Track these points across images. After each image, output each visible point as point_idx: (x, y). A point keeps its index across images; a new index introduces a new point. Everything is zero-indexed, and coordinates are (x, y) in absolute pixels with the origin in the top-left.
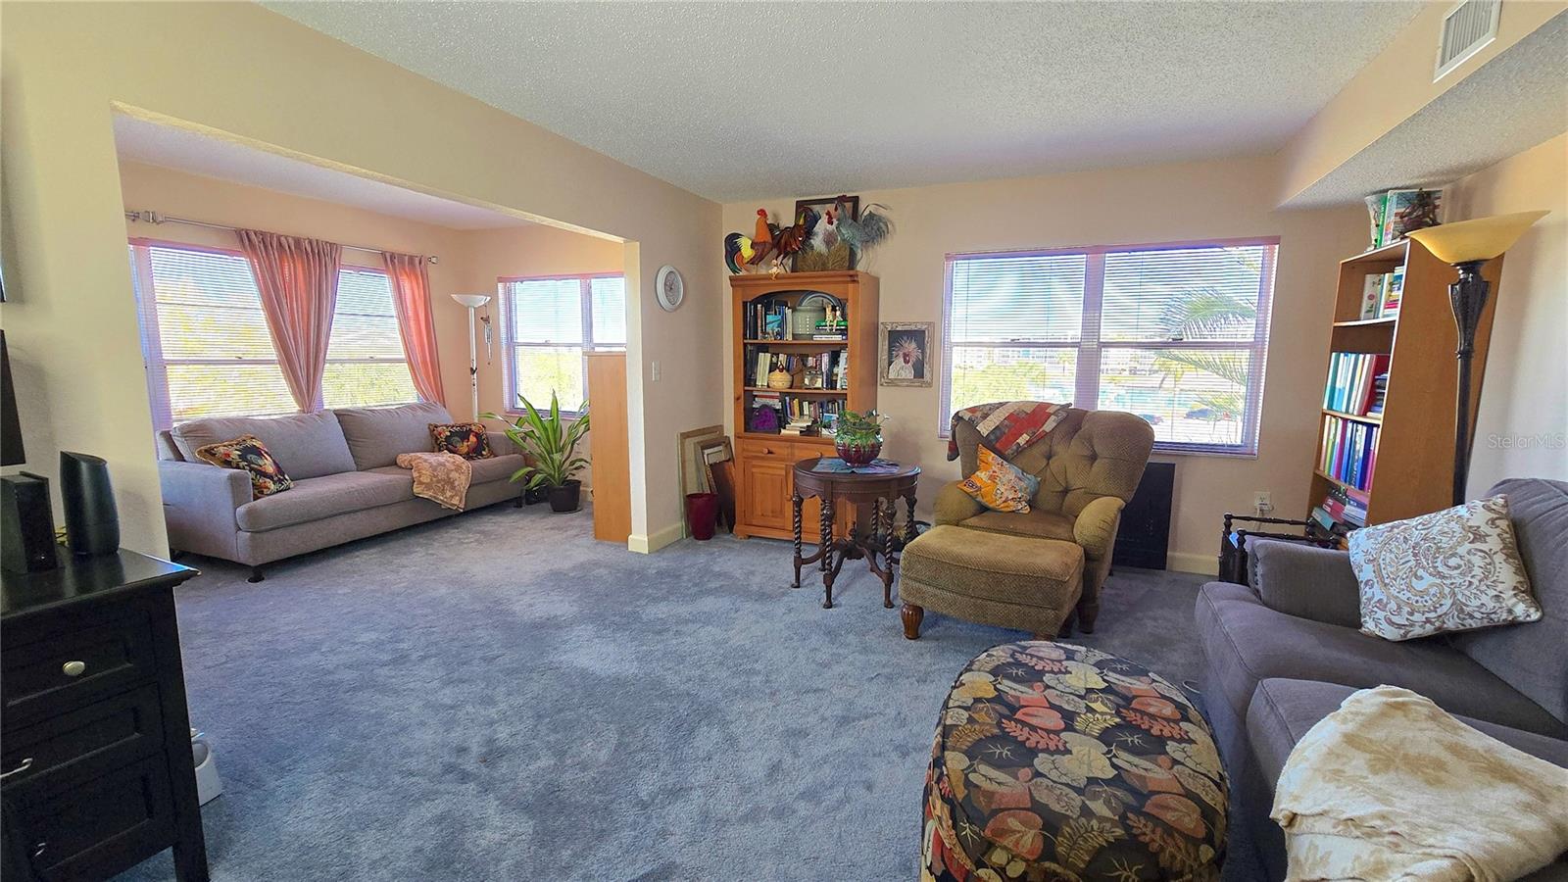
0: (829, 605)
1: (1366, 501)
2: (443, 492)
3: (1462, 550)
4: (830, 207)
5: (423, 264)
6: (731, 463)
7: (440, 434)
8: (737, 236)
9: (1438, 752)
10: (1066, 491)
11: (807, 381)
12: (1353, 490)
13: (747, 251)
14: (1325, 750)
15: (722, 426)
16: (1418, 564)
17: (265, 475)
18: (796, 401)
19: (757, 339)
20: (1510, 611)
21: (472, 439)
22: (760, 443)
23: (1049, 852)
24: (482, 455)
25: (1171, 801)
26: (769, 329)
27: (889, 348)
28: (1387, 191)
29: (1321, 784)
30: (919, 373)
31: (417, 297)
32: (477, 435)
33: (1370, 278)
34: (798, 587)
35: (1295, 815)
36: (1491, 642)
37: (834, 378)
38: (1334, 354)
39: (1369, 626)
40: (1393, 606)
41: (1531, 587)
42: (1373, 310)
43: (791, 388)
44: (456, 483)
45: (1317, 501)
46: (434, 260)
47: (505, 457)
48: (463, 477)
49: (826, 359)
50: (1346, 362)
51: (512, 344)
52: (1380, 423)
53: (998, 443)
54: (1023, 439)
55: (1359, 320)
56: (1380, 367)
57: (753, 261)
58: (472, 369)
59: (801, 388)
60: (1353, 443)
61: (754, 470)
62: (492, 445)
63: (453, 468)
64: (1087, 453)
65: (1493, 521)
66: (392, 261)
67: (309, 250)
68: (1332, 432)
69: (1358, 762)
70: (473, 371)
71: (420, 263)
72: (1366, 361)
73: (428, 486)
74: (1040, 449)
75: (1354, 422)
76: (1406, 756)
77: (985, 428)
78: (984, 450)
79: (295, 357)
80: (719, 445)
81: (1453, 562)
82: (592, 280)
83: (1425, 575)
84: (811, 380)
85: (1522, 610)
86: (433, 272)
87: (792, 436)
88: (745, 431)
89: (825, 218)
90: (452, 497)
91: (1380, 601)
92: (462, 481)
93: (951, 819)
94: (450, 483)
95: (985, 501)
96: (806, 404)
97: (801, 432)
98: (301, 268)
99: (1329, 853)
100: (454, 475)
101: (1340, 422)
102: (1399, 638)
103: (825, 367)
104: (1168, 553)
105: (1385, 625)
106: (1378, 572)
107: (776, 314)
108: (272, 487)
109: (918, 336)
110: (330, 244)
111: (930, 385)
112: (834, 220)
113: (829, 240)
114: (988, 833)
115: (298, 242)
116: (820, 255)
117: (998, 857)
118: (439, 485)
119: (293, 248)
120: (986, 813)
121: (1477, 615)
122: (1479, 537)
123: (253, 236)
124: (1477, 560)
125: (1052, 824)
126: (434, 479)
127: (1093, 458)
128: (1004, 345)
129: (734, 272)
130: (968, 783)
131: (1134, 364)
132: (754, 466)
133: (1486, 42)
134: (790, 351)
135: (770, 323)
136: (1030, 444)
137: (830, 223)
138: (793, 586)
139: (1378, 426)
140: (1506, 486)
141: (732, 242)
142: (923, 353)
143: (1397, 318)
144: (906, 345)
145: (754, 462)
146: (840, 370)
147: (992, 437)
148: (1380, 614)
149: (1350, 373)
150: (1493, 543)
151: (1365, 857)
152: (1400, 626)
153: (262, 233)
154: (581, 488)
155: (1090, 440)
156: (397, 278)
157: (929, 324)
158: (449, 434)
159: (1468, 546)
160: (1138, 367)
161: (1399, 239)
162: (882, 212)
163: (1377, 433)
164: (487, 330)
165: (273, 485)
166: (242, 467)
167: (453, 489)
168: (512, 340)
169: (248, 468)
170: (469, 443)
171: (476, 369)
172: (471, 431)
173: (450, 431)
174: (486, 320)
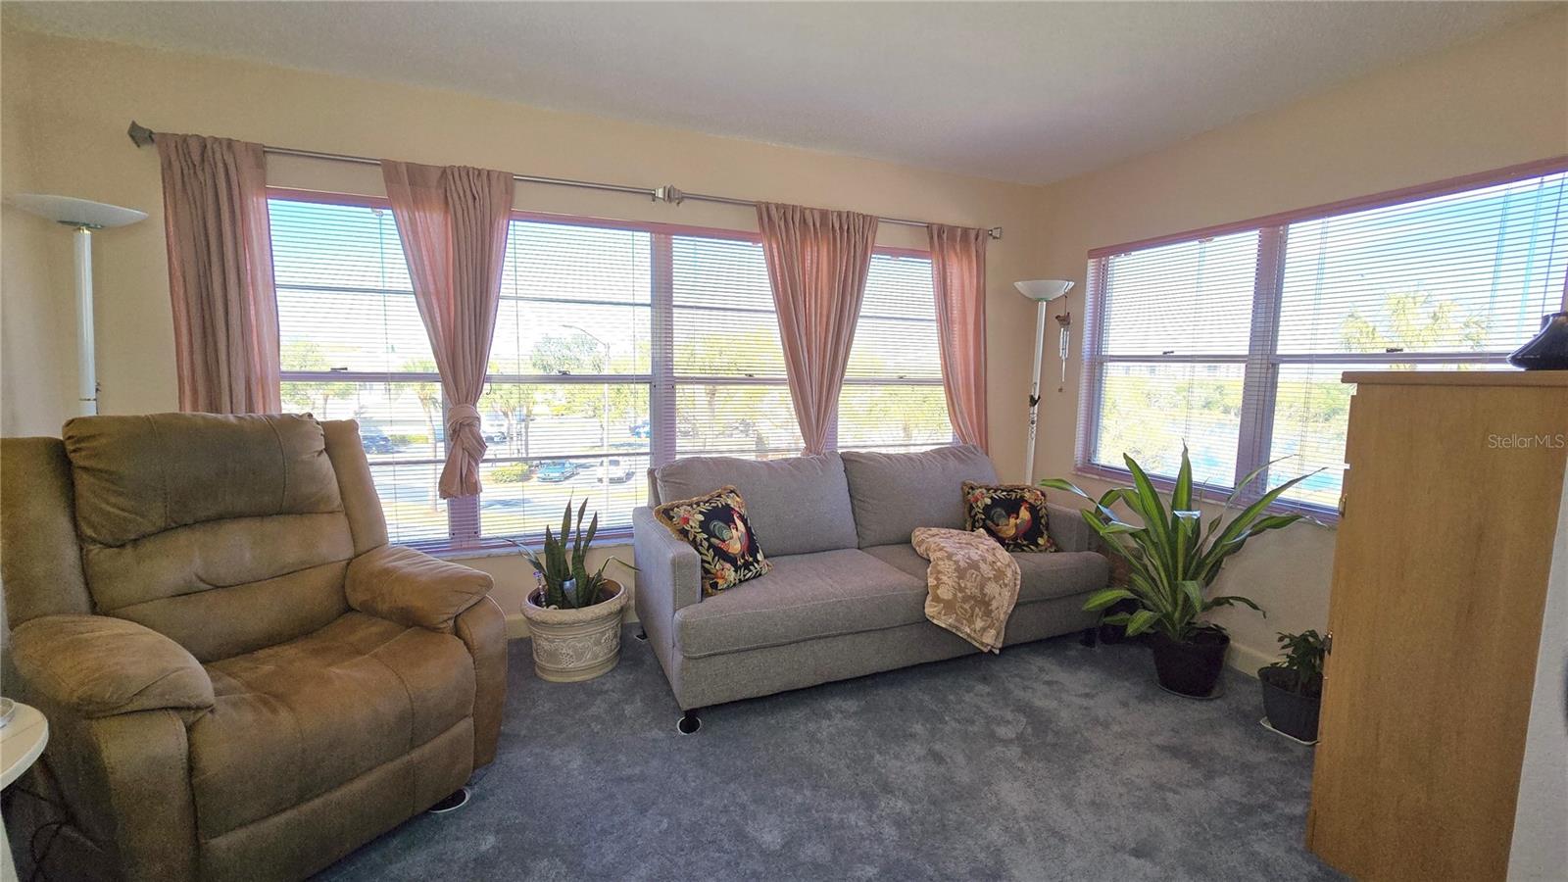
2: (971, 621)
5: (980, 238)
7: (977, 500)
17: (723, 555)
21: (1024, 514)
31: (967, 289)
32: (1033, 510)
44: (994, 604)
46: (995, 233)
47: (1075, 554)
48: (1006, 594)
51: (1098, 359)
58: (1032, 398)
63: (991, 570)
66: (940, 236)
67: (837, 227)
70: (1033, 402)
71: (976, 239)
73: (949, 606)
79: (806, 377)
86: (993, 250)
90: (984, 627)
92: (1003, 600)
94: (984, 603)
98: (825, 250)
100: (992, 589)
108: (731, 574)
110: (864, 217)
115: (824, 214)
118: (967, 606)
119: (818, 225)
123: (773, 212)
126: (960, 595)
153: (785, 207)
156: (943, 259)
158: (989, 501)
164: (1063, 336)
165: (734, 573)
166: (699, 541)
167: (988, 613)
168: (1100, 347)
169: (705, 544)
170: (1018, 521)
171: (1039, 398)
172: (1022, 500)
173: (992, 498)
174: (1064, 320)
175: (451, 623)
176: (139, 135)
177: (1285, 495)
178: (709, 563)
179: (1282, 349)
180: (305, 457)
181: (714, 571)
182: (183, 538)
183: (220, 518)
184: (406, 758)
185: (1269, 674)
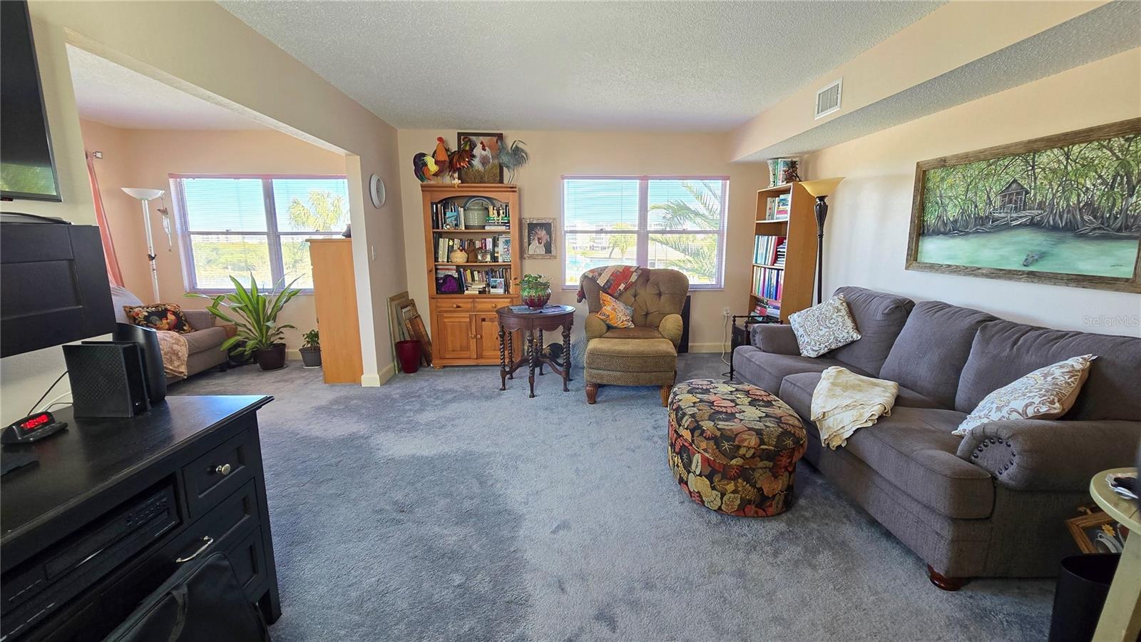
0: (533, 396)
1: (779, 305)
3: (834, 316)
4: (485, 140)
5: (89, 158)
6: (418, 319)
7: (139, 314)
8: (424, 155)
9: (857, 382)
10: (647, 314)
11: (480, 257)
12: (772, 301)
13: (432, 167)
14: (827, 390)
15: (407, 292)
16: (820, 324)
18: (468, 272)
19: (438, 228)
20: (852, 337)
21: (171, 317)
22: (448, 302)
23: (762, 442)
24: (184, 330)
25: (788, 418)
26: (448, 221)
27: (529, 235)
28: (778, 158)
29: (830, 400)
30: (548, 250)
32: (174, 313)
33: (769, 199)
34: (504, 390)
35: (824, 413)
36: (845, 351)
37: (496, 255)
38: (757, 236)
39: (805, 353)
40: (813, 343)
41: (857, 328)
42: (772, 216)
43: (467, 262)
44: (181, 354)
45: (752, 309)
46: (99, 155)
47: (207, 330)
48: (183, 349)
49: (489, 241)
50: (763, 239)
51: (187, 234)
52: (784, 268)
53: (609, 289)
54: (622, 287)
55: (765, 220)
56: (780, 242)
57: (436, 175)
58: (150, 256)
59: (476, 262)
60: (770, 279)
61: (445, 320)
62: (189, 320)
63: (174, 341)
64: (657, 292)
65: (842, 303)
68: (759, 276)
69: (838, 390)
70: (152, 258)
71: (86, 158)
72: (773, 239)
74: (631, 292)
75: (770, 268)
76: (850, 385)
77: (601, 282)
78: (604, 294)
80: (407, 306)
81: (832, 322)
82: (273, 180)
83: (823, 329)
84: (482, 257)
85: (856, 336)
86: (99, 166)
87: (474, 295)
88: (437, 293)
89: (479, 146)
90: (178, 366)
91: (808, 342)
92: (183, 352)
93: (715, 445)
95: (612, 323)
96: (476, 273)
97: (479, 291)
99: (843, 418)
100: (176, 347)
101: (763, 269)
102: (815, 356)
103: (489, 246)
104: (690, 344)
105: (811, 352)
106: (805, 331)
107: (452, 211)
109: (547, 227)
111: (555, 257)
112: (487, 148)
113: (484, 161)
114: (736, 443)
116: (478, 171)
117: (742, 451)
118: (168, 357)
120: (733, 436)
121: (842, 341)
122: (839, 311)
124: (840, 319)
125: (759, 433)
127: (660, 295)
128: (597, 232)
129: (422, 181)
130: (719, 429)
131: (592, 243)
132: (445, 318)
133: (835, 109)
134: (461, 236)
135: (449, 217)
136: (626, 289)
137: (484, 149)
138: (501, 389)
139: (782, 270)
140: (840, 290)
141: (419, 161)
142: (550, 237)
143: (788, 219)
144: (539, 233)
145: (445, 315)
146: (501, 249)
147: (606, 286)
148: (809, 348)
149: (766, 244)
150: (844, 312)
151: (855, 414)
152: (816, 351)
154: (286, 350)
155: (657, 285)
157: (554, 219)
158: (146, 314)
159: (836, 314)
160: (595, 245)
161: (785, 183)
162: (521, 145)
163: (782, 274)
164: (166, 222)
167: (179, 358)
168: (187, 229)
170: (168, 321)
171: (155, 255)
172: (166, 310)
173: (147, 312)
174: (165, 212)
177: (292, 287)
179: (279, 230)
185: (303, 351)
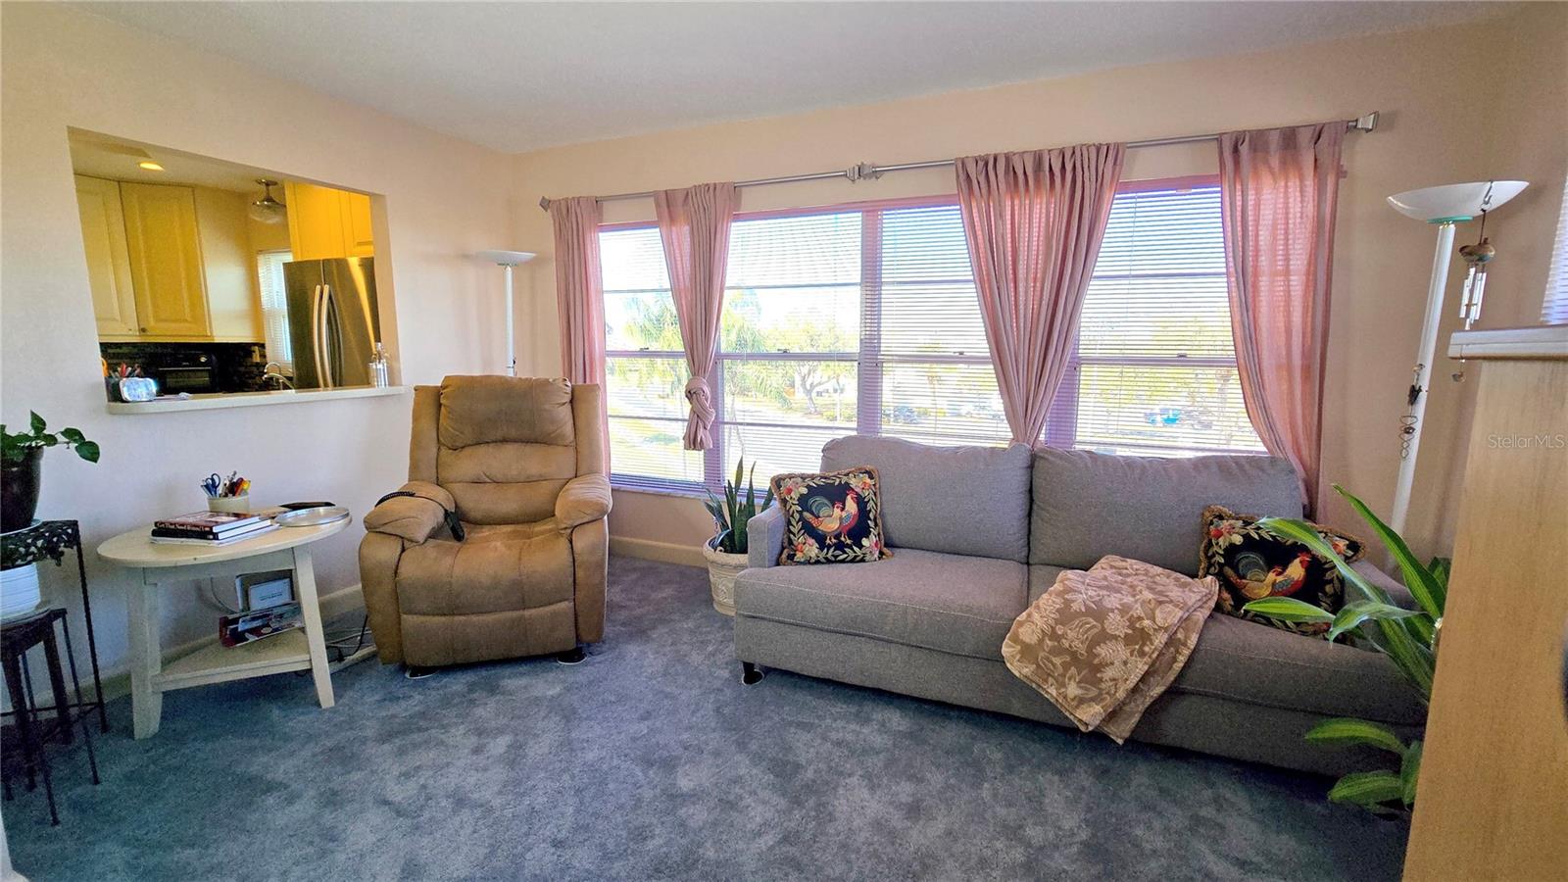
7: (1219, 534)
58: (1413, 388)
70: (1415, 396)
123: (971, 166)
158: (1239, 541)
165: (817, 551)
166: (791, 512)
169: (797, 516)
174: (1473, 254)
175: (569, 531)
176: (545, 204)
178: (794, 535)
180: (547, 407)
181: (795, 543)
182: (483, 449)
183: (505, 441)
184: (521, 612)
